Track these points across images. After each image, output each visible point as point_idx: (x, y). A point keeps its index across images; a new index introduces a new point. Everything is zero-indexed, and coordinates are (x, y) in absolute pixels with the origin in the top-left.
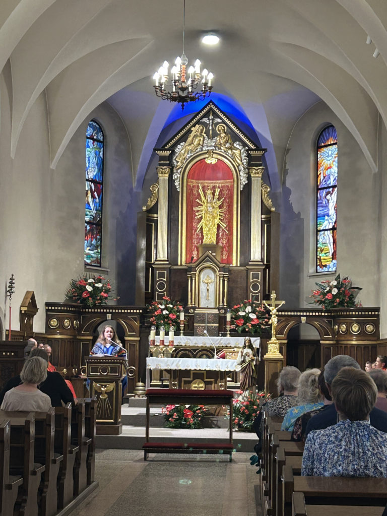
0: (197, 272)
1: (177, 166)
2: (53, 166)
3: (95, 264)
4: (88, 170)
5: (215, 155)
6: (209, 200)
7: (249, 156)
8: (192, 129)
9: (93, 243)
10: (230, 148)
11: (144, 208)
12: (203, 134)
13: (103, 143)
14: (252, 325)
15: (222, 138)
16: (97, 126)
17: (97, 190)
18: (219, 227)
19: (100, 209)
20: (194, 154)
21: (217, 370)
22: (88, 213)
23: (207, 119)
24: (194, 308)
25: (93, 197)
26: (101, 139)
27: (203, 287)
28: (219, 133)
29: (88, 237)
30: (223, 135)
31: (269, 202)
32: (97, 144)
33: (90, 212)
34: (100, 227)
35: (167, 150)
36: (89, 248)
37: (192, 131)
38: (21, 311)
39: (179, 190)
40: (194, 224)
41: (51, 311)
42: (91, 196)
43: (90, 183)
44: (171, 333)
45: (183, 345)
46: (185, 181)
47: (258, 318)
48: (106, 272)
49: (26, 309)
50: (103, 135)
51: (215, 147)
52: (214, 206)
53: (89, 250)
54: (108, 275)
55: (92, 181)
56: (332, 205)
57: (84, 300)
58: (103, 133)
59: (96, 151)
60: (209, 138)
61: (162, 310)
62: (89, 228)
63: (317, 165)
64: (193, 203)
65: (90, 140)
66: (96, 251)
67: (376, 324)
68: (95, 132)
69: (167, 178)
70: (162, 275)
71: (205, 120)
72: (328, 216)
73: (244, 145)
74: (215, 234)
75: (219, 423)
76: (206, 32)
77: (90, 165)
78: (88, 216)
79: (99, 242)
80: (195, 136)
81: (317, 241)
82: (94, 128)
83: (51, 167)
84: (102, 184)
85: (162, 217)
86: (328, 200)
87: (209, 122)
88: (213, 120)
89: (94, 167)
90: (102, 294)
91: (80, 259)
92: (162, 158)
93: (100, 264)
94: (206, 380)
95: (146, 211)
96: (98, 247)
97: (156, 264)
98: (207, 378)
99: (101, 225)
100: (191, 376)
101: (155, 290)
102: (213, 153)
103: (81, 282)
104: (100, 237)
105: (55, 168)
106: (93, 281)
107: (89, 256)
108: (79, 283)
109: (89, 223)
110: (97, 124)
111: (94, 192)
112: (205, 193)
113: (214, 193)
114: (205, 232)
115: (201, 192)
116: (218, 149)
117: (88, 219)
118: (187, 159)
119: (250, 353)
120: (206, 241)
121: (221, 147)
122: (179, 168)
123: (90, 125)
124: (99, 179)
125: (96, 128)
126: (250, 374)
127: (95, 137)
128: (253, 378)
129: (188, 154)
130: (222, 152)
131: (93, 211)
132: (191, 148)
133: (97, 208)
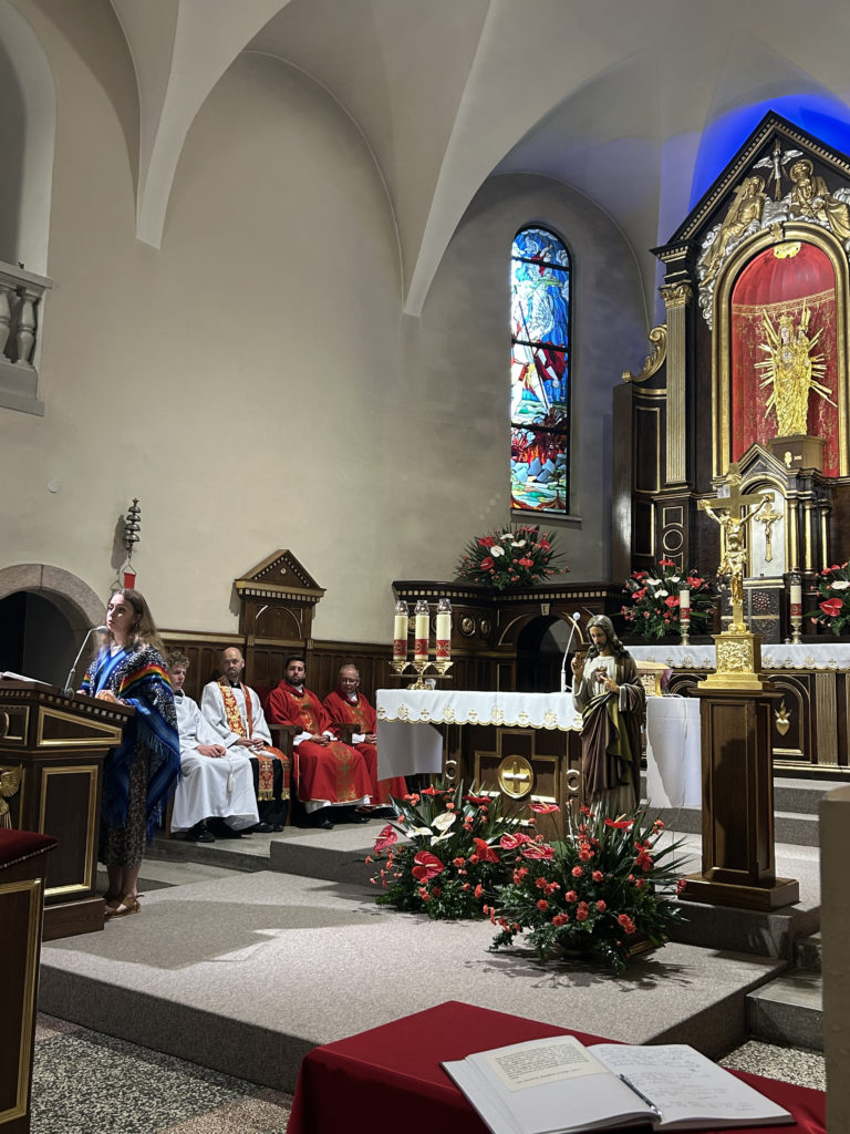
1: (706, 277)
3: (552, 510)
5: (790, 234)
6: (785, 340)
8: (735, 191)
10: (824, 208)
11: (626, 376)
12: (761, 194)
15: (802, 191)
16: (551, 237)
20: (740, 243)
21: (550, 726)
22: (530, 408)
23: (766, 159)
26: (564, 263)
28: (795, 180)
30: (805, 183)
32: (554, 274)
33: (534, 407)
34: (563, 436)
35: (679, 245)
37: (737, 193)
39: (712, 328)
40: (759, 401)
42: (536, 375)
43: (535, 349)
46: (724, 306)
48: (577, 524)
50: (569, 256)
51: (787, 215)
52: (796, 350)
53: (535, 481)
54: (580, 528)
55: (539, 345)
58: (567, 252)
59: (550, 287)
60: (773, 200)
62: (533, 437)
66: (556, 483)
68: (546, 249)
70: (673, 516)
71: (764, 162)
74: (805, 413)
78: (530, 415)
79: (564, 466)
80: (744, 204)
82: (543, 242)
83: (407, 310)
84: (568, 350)
85: (674, 394)
87: (774, 164)
88: (781, 156)
89: (545, 318)
90: (523, 561)
91: (498, 496)
92: (671, 267)
93: (568, 508)
94: (534, 757)
95: (633, 382)
96: (559, 475)
97: (661, 493)
98: (537, 753)
99: (567, 433)
100: (499, 745)
101: (659, 549)
102: (784, 229)
103: (484, 541)
104: (565, 457)
105: (418, 315)
106: (510, 536)
107: (534, 494)
108: (481, 542)
109: (531, 428)
110: (552, 233)
111: (547, 366)
112: (776, 326)
113: (797, 322)
114: (779, 413)
115: (767, 324)
116: (795, 216)
117: (528, 420)
118: (726, 257)
119: (608, 672)
120: (783, 432)
121: (802, 211)
122: (710, 281)
123: (532, 237)
124: (558, 341)
125: (550, 242)
126: (602, 743)
127: (546, 260)
128: (616, 757)
129: (728, 245)
130: (803, 221)
131: (544, 406)
132: (735, 230)
133: (554, 397)
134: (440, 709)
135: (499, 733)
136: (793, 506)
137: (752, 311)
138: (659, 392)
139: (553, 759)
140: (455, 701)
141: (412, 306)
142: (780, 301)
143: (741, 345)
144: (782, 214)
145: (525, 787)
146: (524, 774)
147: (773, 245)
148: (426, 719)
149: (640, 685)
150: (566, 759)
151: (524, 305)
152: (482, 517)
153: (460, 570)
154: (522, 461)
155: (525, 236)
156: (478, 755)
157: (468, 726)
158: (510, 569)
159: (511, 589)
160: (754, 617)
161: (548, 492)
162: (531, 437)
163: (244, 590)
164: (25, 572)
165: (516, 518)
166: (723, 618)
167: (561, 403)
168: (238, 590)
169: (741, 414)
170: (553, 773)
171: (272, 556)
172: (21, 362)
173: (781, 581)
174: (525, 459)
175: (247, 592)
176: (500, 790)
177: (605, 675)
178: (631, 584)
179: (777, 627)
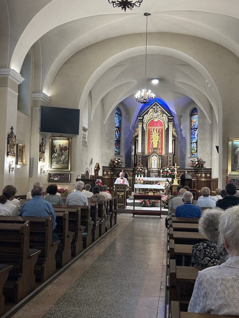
0: (151, 157)
1: (145, 122)
2: (104, 123)
3: (118, 154)
4: (116, 124)
5: (157, 118)
6: (155, 133)
7: (168, 118)
8: (150, 110)
9: (117, 147)
10: (162, 116)
11: (134, 136)
12: (153, 112)
13: (121, 115)
14: (169, 174)
15: (159, 113)
17: (119, 130)
18: (158, 142)
19: (120, 136)
21: (157, 188)
24: (150, 168)
25: (118, 132)
26: (120, 114)
27: (153, 161)
28: (158, 111)
29: (116, 145)
30: (160, 112)
31: (175, 134)
32: (119, 115)
34: (119, 142)
35: (141, 117)
38: (95, 169)
39: (145, 130)
41: (104, 169)
43: (117, 128)
44: (142, 176)
45: (146, 180)
46: (147, 127)
47: (171, 171)
48: (122, 157)
49: (96, 168)
50: (121, 113)
52: (157, 135)
56: (196, 134)
57: (115, 166)
59: (118, 118)
61: (140, 169)
62: (116, 142)
63: (191, 121)
65: (116, 114)
66: (118, 150)
67: (211, 174)
68: (118, 111)
69: (141, 126)
70: (139, 158)
72: (195, 138)
73: (167, 115)
74: (157, 144)
75: (158, 206)
76: (154, 79)
80: (151, 112)
81: (191, 146)
84: (120, 128)
85: (140, 139)
86: (195, 133)
87: (155, 108)
89: (118, 123)
91: (113, 152)
92: (140, 120)
97: (137, 154)
98: (154, 191)
101: (137, 162)
104: (120, 145)
106: (117, 159)
108: (113, 160)
114: (154, 144)
118: (148, 120)
120: (154, 147)
127: (118, 113)
129: (148, 118)
131: (117, 137)
132: (149, 116)
135: (149, 189)
136: (159, 159)
138: (137, 138)
140: (145, 186)
144: (156, 115)
146: (152, 193)
147: (154, 119)
156: (146, 191)
158: (118, 165)
165: (115, 156)
173: (157, 169)
179: (157, 175)
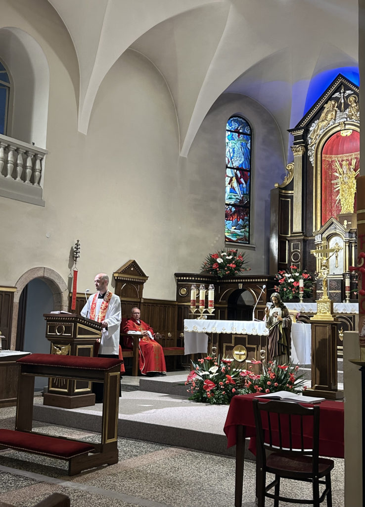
1: (311, 143)
4: (233, 160)
5: (347, 127)
6: (345, 171)
8: (324, 106)
9: (239, 223)
11: (276, 185)
12: (335, 108)
13: (250, 136)
15: (353, 108)
16: (243, 121)
17: (243, 176)
19: (248, 194)
21: (254, 334)
22: (233, 197)
23: (338, 93)
25: (239, 182)
26: (248, 132)
28: (350, 104)
29: (233, 218)
30: (354, 105)
32: (244, 137)
33: (235, 196)
34: (248, 209)
35: (300, 129)
36: (235, 227)
37: (325, 107)
39: (313, 165)
40: (333, 197)
42: (236, 182)
43: (235, 171)
48: (253, 248)
49: (118, 275)
50: (251, 129)
51: (346, 118)
52: (349, 176)
53: (235, 229)
54: (254, 250)
55: (237, 169)
58: (250, 127)
59: (242, 142)
60: (341, 111)
62: (234, 209)
64: (332, 177)
65: (234, 134)
66: (244, 230)
68: (241, 126)
69: (301, 155)
70: (296, 246)
71: (337, 95)
74: (353, 203)
77: (235, 155)
78: (233, 200)
79: (248, 222)
80: (328, 112)
82: (240, 123)
83: (181, 155)
84: (250, 171)
85: (297, 193)
88: (344, 93)
89: (240, 157)
90: (231, 265)
91: (219, 236)
92: (296, 138)
93: (249, 241)
94: (247, 346)
95: (279, 188)
96: (246, 226)
97: (291, 236)
98: (248, 344)
99: (249, 208)
100: (233, 341)
101: (290, 261)
102: (345, 124)
103: (214, 256)
104: (248, 218)
105: (186, 157)
106: (225, 254)
107: (234, 235)
108: (212, 256)
109: (233, 205)
110: (243, 119)
111: (240, 178)
112: (341, 165)
113: (350, 164)
114: (342, 203)
115: (337, 164)
116: (350, 119)
117: (232, 202)
118: (320, 135)
119: (278, 314)
120: (343, 211)
121: (353, 117)
122: (313, 145)
123: (234, 120)
124: (246, 167)
125: (243, 123)
126: (277, 339)
127: (241, 131)
128: (281, 344)
129: (321, 129)
130: (353, 121)
131: (239, 195)
132: (325, 123)
133: (244, 192)
134: (210, 327)
135: (233, 337)
136: (347, 244)
137: (331, 158)
138: (290, 192)
139: (255, 346)
140: (217, 324)
141: (184, 153)
142: (342, 154)
143: (326, 173)
144: (344, 118)
145: (244, 357)
146: (243, 352)
147: (341, 130)
148: (205, 331)
149: (290, 318)
150: (260, 346)
151: (231, 150)
152: (212, 245)
153: (203, 268)
154: (229, 220)
155: (232, 120)
156: (224, 345)
157: (221, 334)
158: (226, 269)
159: (226, 277)
160: (330, 291)
161: (240, 233)
162: (233, 209)
163: (117, 277)
164: (38, 270)
165: (227, 246)
166: (317, 291)
167: (246, 194)
168: (115, 277)
169: (325, 203)
170: (254, 351)
171: (127, 263)
172: (36, 184)
173: (342, 276)
174: (231, 219)
175: (119, 278)
176: (234, 358)
177: (277, 315)
178: (278, 276)
179: (340, 296)
